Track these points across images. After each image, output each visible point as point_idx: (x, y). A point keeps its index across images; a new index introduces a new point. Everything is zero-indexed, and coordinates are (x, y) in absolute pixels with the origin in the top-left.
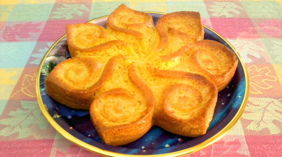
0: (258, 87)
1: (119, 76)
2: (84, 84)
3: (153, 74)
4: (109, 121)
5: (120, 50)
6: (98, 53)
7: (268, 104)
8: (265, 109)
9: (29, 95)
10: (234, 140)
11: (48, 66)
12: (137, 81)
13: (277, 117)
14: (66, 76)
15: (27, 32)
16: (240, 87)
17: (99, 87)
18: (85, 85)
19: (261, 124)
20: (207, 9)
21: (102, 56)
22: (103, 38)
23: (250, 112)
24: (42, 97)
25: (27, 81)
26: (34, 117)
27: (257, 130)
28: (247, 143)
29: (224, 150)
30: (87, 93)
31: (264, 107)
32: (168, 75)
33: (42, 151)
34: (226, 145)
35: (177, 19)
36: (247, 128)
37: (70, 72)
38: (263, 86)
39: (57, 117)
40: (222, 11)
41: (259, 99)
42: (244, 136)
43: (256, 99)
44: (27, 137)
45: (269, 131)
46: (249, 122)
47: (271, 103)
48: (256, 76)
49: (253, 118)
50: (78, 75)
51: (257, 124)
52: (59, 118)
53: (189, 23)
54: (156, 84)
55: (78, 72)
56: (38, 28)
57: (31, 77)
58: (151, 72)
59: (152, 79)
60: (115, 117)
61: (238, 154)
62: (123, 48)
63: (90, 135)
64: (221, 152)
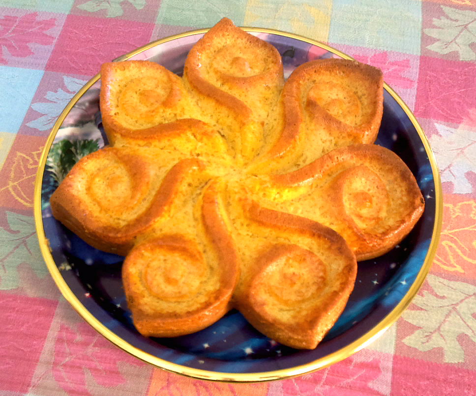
0: (459, 255)
1: (185, 202)
2: (120, 213)
3: (248, 215)
4: (152, 297)
5: (199, 141)
6: (156, 143)
7: (463, 298)
8: (454, 307)
9: (22, 201)
10: (371, 359)
11: (60, 151)
12: (214, 227)
13: (470, 329)
14: (89, 189)
15: (27, 42)
16: (413, 261)
17: (143, 228)
18: (122, 214)
19: (434, 338)
20: (422, 29)
21: (162, 149)
22: (170, 107)
23: (422, 309)
24: (44, 220)
25: (20, 168)
26: (29, 250)
27: (421, 348)
28: (393, 371)
29: (347, 376)
30: (121, 238)
31: (454, 303)
32: (274, 224)
33: (37, 321)
34: (354, 366)
35: (333, 74)
36: (404, 341)
37: (97, 180)
38: (469, 257)
39: (65, 269)
40: (455, 39)
41: (452, 284)
42: (393, 355)
43: (446, 282)
44: (14, 289)
45: (443, 355)
46: (413, 328)
47: (470, 296)
48: (465, 229)
49: (422, 323)
50: (112, 190)
51: (427, 336)
52: (69, 270)
53: (357, 88)
54: (251, 234)
55: (111, 183)
56: (48, 32)
57: (28, 160)
58: (244, 211)
59: (246, 223)
60: (163, 292)
61: (370, 389)
62: (205, 139)
63: (121, 305)
64: (340, 379)
